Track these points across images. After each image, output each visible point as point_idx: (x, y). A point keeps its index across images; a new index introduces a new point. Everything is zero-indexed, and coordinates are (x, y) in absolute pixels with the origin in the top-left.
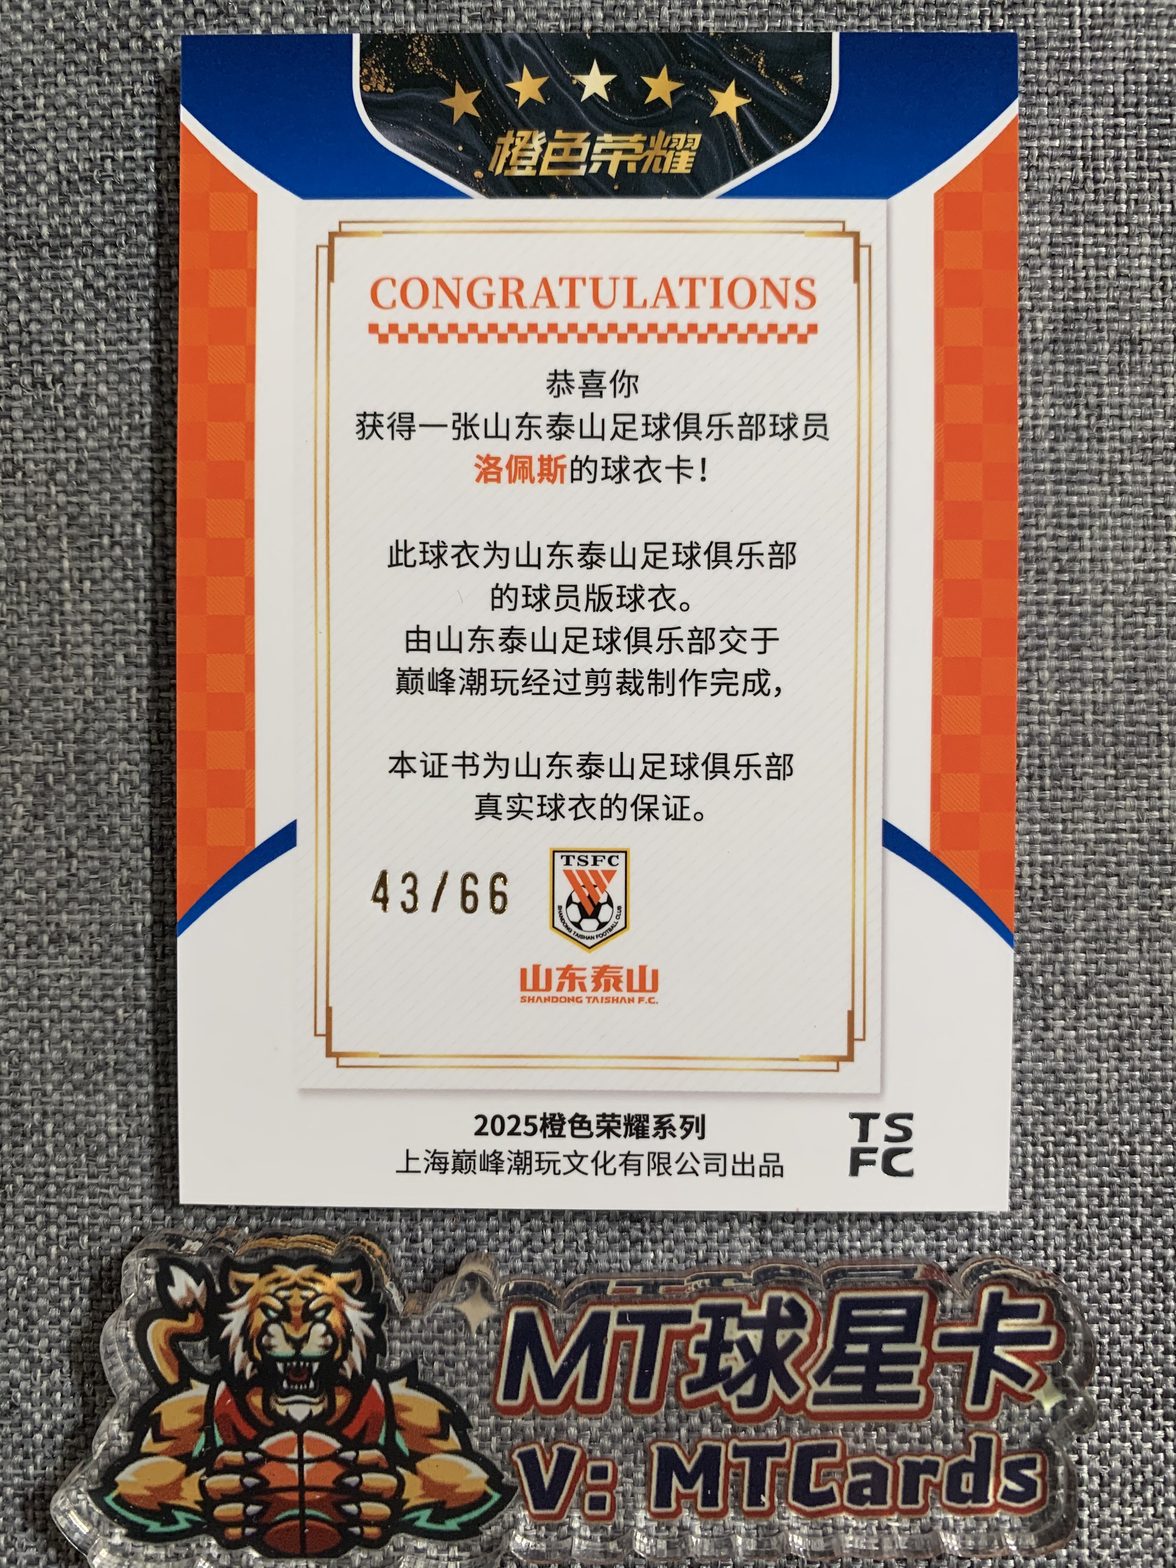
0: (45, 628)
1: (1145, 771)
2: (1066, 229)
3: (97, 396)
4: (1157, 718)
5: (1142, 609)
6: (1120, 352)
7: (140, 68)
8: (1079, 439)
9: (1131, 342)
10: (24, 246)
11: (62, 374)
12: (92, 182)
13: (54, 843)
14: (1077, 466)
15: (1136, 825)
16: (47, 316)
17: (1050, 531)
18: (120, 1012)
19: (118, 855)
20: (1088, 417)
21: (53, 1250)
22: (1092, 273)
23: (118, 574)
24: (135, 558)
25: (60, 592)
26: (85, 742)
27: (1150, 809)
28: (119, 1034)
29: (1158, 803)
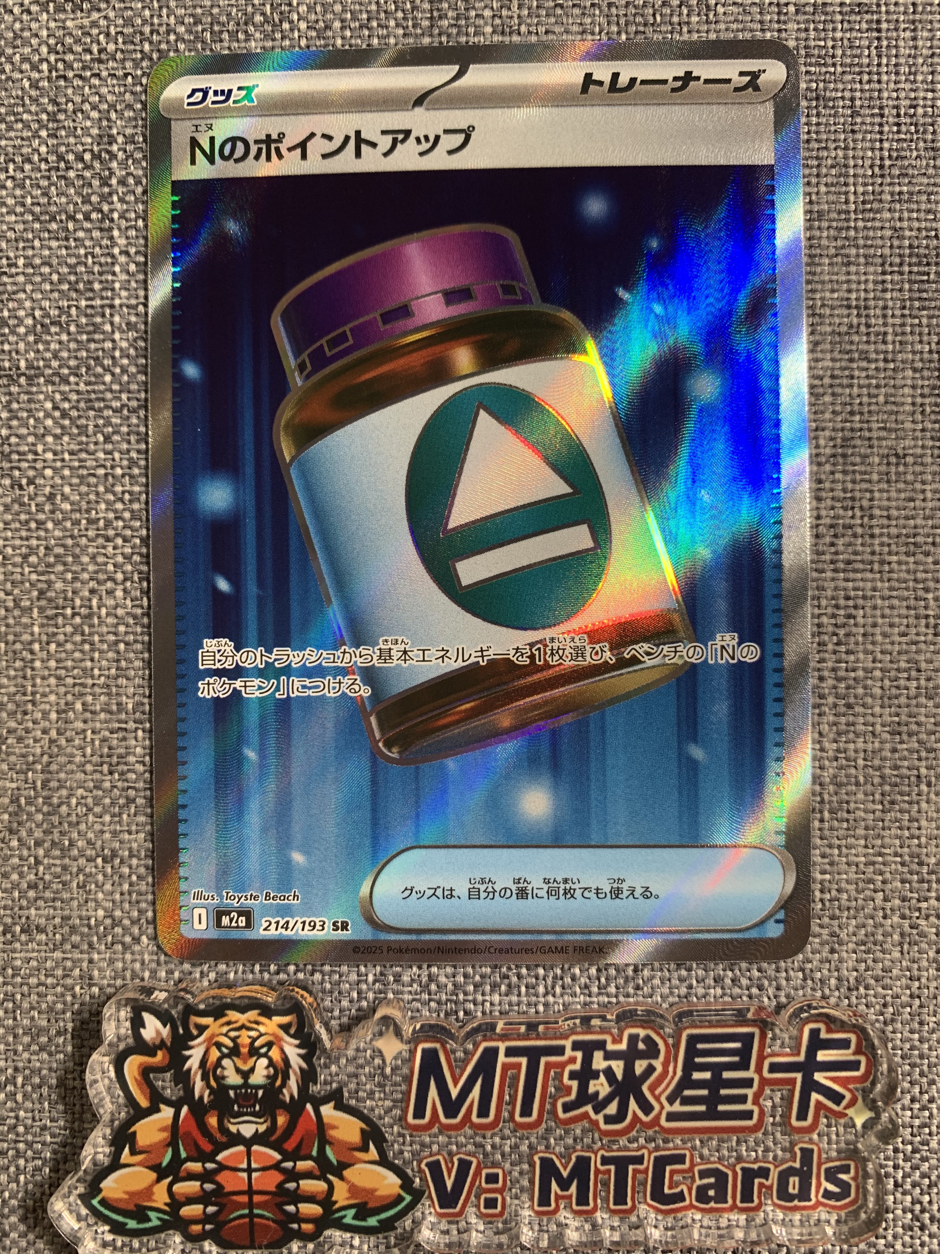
0: (20, 680)
1: (906, 806)
2: (844, 364)
3: (62, 495)
4: (916, 763)
5: (905, 675)
6: (888, 464)
7: (98, 234)
8: (855, 536)
9: (897, 455)
10: (6, 376)
11: (35, 477)
12: (61, 326)
13: (25, 853)
14: (853, 557)
15: (899, 850)
16: (24, 431)
17: (830, 610)
18: (77, 989)
19: (75, 863)
20: (862, 517)
21: (22, 1178)
22: (865, 399)
23: (78, 638)
24: (91, 626)
25: (32, 652)
26: (50, 772)
27: (912, 837)
28: (76, 1006)
29: (917, 832)
